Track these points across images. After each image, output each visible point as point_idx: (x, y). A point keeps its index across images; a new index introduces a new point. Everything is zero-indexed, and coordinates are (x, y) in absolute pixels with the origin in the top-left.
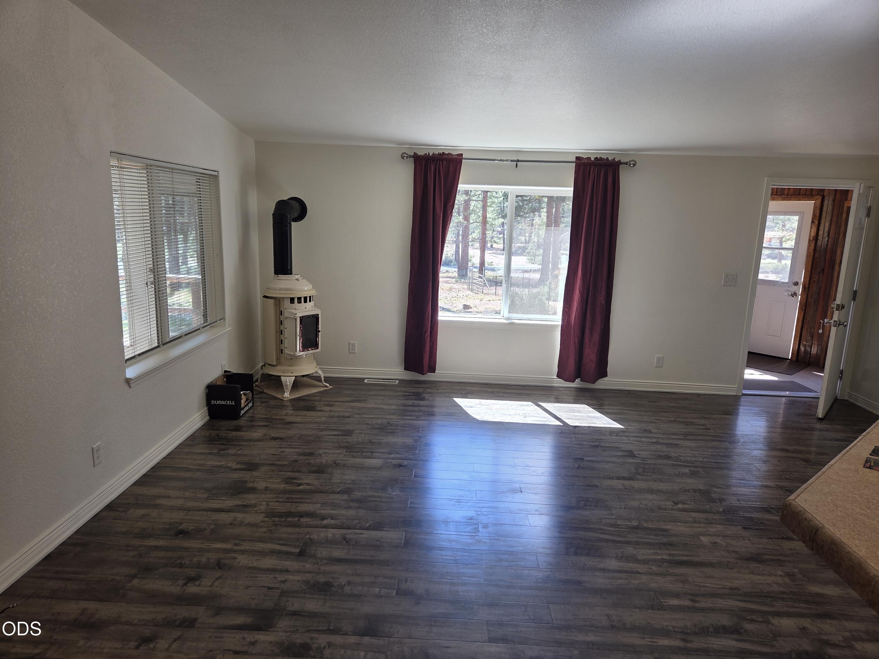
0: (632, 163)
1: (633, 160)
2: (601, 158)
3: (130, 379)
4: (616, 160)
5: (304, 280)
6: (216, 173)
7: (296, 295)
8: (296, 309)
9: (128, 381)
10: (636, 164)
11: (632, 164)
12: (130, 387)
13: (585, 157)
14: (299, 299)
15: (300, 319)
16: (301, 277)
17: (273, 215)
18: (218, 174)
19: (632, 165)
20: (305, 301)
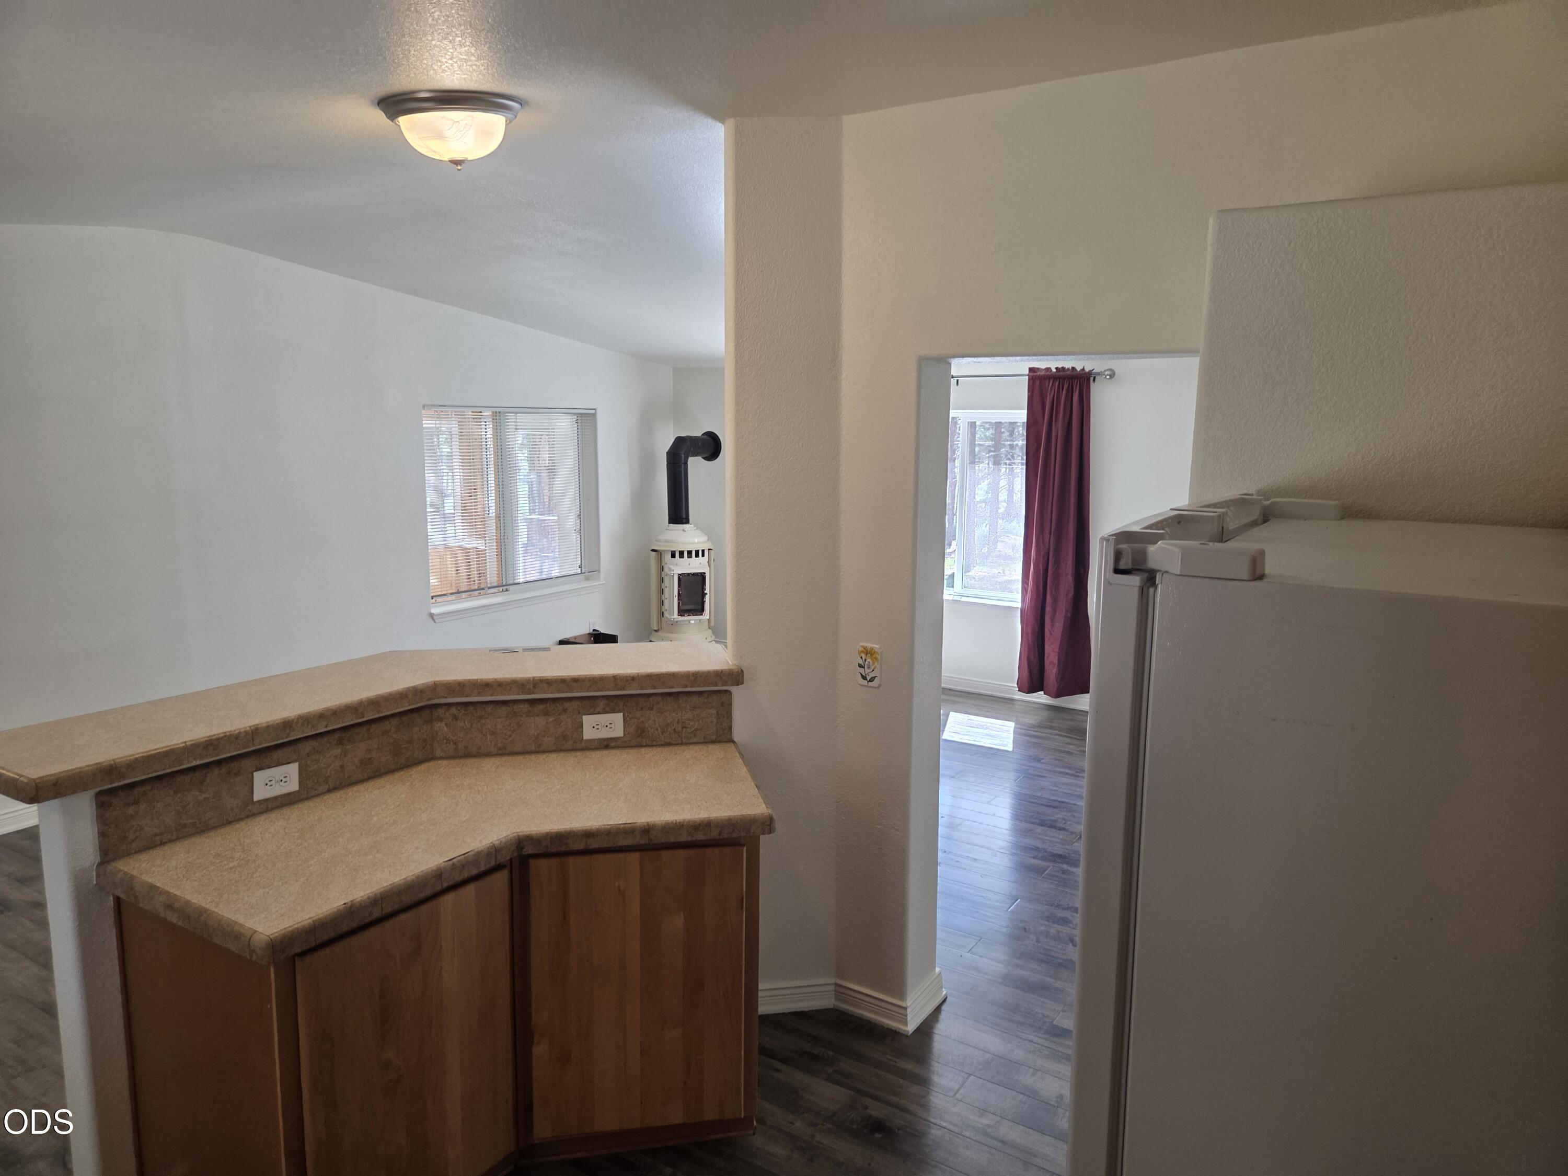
0: (1106, 373)
1: (1108, 370)
2: (1063, 368)
3: (433, 614)
4: (1087, 370)
5: (698, 531)
6: (593, 412)
7: (677, 549)
8: (677, 565)
9: (432, 616)
10: (1114, 374)
11: (1108, 375)
12: (435, 622)
13: (1044, 368)
14: (681, 554)
15: (679, 578)
16: (695, 526)
17: (667, 453)
18: (596, 412)
19: (1108, 377)
20: (697, 555)
